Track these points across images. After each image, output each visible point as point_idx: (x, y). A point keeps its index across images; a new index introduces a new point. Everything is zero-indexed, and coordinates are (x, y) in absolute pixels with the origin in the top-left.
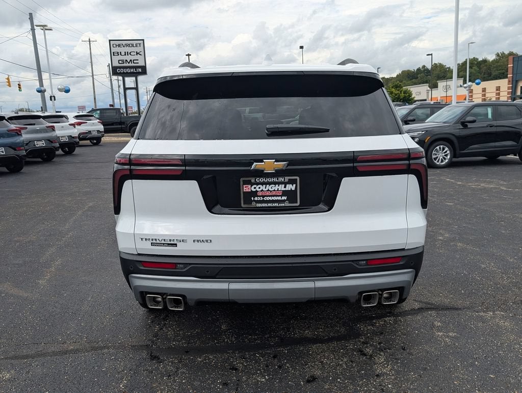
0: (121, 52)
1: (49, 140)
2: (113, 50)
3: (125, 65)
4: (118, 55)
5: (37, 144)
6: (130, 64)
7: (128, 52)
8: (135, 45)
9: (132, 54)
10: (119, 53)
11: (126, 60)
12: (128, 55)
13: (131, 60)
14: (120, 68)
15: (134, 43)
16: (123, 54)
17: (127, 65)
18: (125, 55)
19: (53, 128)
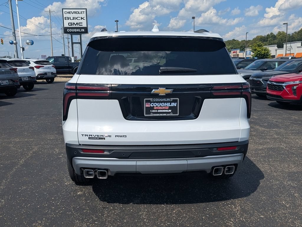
0: (70, 18)
1: (11, 80)
2: (65, 16)
3: (73, 26)
4: (68, 19)
5: (2, 83)
6: (77, 26)
7: (75, 18)
8: (80, 13)
9: (78, 18)
10: (69, 18)
11: (74, 23)
12: (75, 19)
13: (77, 23)
14: (69, 28)
15: (80, 11)
16: (72, 18)
17: (75, 26)
18: (73, 19)
19: (15, 70)
